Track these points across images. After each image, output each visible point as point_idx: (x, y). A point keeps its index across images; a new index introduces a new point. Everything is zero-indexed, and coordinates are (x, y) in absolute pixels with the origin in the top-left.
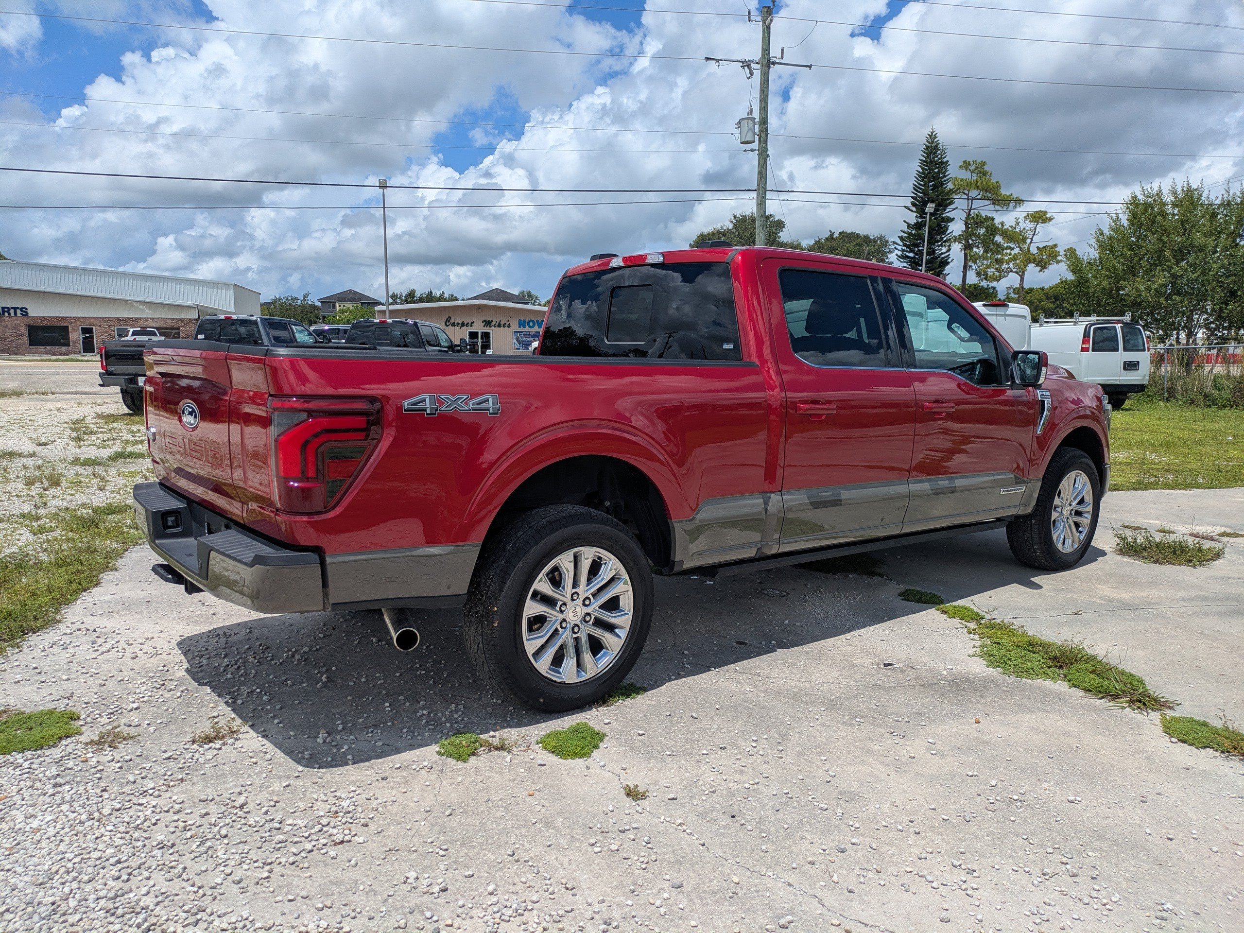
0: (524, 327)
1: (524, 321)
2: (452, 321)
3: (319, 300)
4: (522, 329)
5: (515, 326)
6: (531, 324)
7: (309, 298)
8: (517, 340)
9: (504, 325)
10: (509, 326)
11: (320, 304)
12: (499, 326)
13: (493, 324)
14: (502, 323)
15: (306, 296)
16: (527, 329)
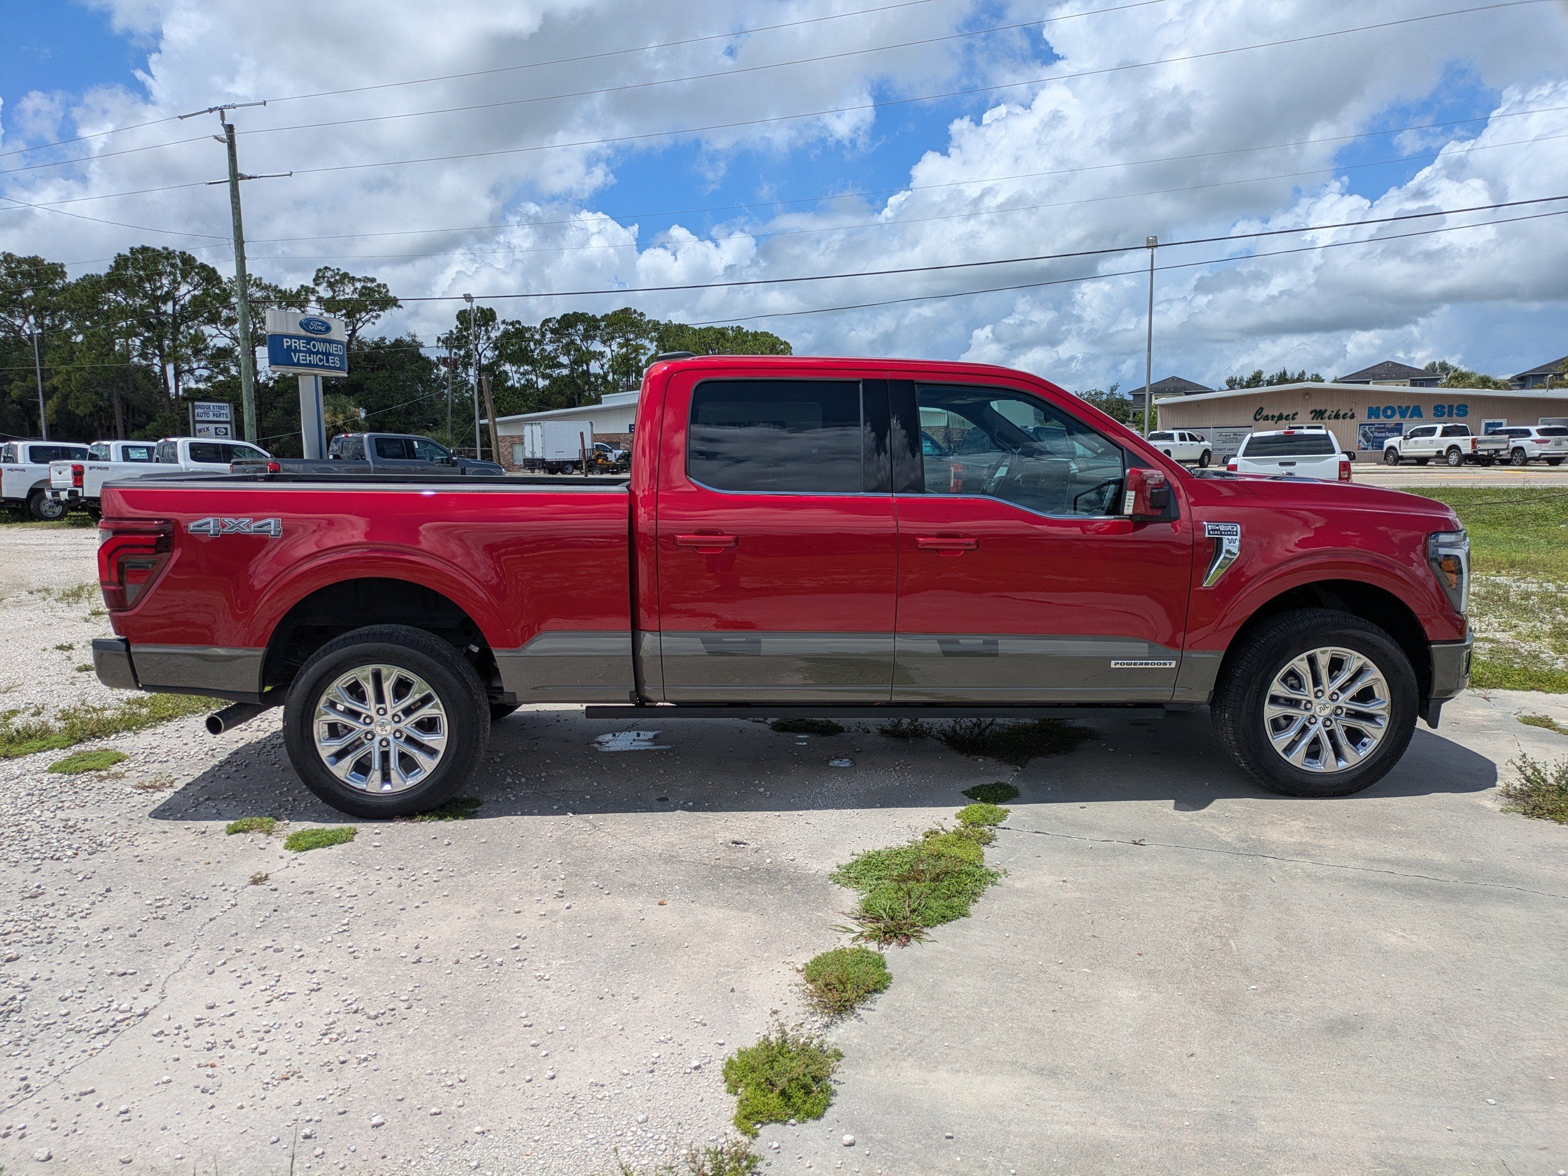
0: (1378, 417)
1: (1378, 408)
2: (1265, 413)
3: (1130, 393)
4: (1373, 420)
5: (1362, 416)
6: (1389, 412)
7: (1117, 392)
8: (1365, 435)
9: (1344, 417)
10: (1352, 417)
11: (1131, 398)
12: (1337, 417)
13: (1327, 414)
14: (1342, 413)
15: (1113, 389)
16: (1382, 420)
